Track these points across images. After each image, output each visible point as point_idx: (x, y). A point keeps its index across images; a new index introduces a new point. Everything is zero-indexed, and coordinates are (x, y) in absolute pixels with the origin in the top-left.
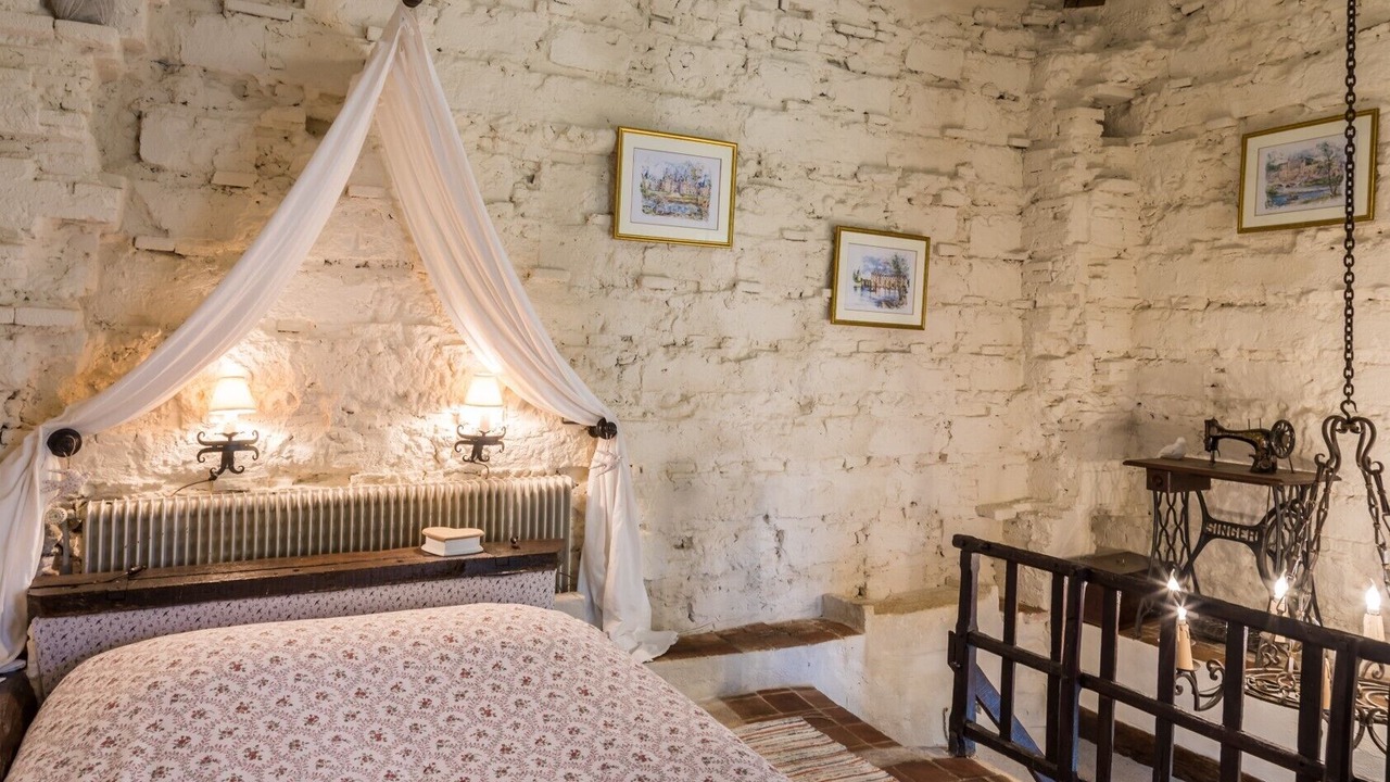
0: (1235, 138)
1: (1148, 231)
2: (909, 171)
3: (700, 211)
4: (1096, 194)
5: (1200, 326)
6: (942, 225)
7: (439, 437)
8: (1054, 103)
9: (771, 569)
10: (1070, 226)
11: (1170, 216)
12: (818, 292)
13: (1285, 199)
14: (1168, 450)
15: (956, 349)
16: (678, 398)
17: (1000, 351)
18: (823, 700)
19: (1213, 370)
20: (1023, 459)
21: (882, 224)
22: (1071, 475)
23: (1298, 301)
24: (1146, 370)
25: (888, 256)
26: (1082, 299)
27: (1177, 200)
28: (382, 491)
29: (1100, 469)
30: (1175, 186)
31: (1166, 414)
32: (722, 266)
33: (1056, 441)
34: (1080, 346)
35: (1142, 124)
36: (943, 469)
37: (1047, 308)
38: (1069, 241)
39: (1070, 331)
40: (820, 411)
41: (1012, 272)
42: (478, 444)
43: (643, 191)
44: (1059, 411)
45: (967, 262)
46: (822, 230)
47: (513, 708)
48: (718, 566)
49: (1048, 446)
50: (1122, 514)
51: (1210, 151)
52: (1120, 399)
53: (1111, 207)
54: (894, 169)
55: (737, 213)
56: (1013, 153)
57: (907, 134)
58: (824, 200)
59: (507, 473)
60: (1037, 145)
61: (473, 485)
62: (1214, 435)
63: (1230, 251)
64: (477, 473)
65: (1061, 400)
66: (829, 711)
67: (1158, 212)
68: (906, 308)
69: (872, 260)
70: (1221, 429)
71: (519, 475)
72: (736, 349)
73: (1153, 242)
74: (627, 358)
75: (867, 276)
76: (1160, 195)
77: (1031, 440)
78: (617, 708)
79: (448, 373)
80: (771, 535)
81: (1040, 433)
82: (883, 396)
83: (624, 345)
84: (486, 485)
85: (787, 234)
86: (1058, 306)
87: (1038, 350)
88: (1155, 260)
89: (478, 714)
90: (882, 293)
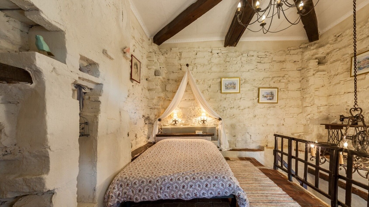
0: (350, 58)
1: (330, 81)
2: (273, 78)
3: (234, 88)
4: (316, 75)
5: (342, 97)
6: (282, 86)
7: (199, 120)
8: (306, 61)
9: (249, 140)
10: (309, 82)
11: (335, 77)
12: (256, 99)
13: (362, 68)
14: (333, 122)
15: (285, 106)
16: (232, 115)
17: (296, 106)
18: (255, 160)
19: (346, 106)
20: (302, 125)
21: (269, 87)
22: (312, 128)
23: (367, 89)
24: (330, 108)
25: (270, 92)
26: (313, 95)
27: (337, 73)
28: (193, 126)
29: (319, 127)
30: (336, 71)
31: (335, 116)
32: (239, 96)
33: (309, 122)
34: (314, 104)
35: (328, 60)
36: (283, 127)
37: (306, 98)
38: (310, 85)
39: (311, 101)
40: (257, 117)
41: (299, 92)
42: (204, 121)
43: (225, 86)
44: (309, 116)
45: (287, 91)
46: (257, 89)
48: (240, 140)
49: (307, 123)
50: (326, 135)
51: (344, 62)
52: (324, 113)
53: (320, 77)
54: (270, 77)
55: (240, 88)
56: (298, 71)
57: (273, 71)
58: (257, 84)
59: (208, 125)
60: (303, 69)
62: (342, 118)
63: (349, 81)
64: (204, 125)
65: (309, 114)
67: (332, 77)
68: (274, 100)
69: (267, 93)
70: (344, 117)
71: (209, 125)
72: (242, 108)
73: (331, 83)
74: (224, 110)
75: (266, 95)
76: (333, 73)
77: (304, 122)
79: (200, 112)
80: (249, 136)
81: (305, 120)
82: (270, 114)
83: (224, 108)
84: (206, 126)
85: (250, 90)
86: (308, 97)
87: (304, 105)
88: (332, 86)
90: (268, 98)
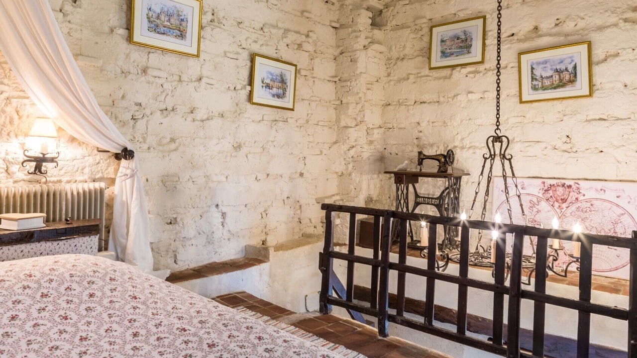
0: (427, 28)
1: (389, 70)
2: (286, 31)
3: (182, 35)
4: (369, 50)
5: (412, 112)
6: (302, 60)
7: (9, 157)
8: (350, 7)
9: (219, 233)
10: (358, 65)
11: (399, 63)
12: (244, 88)
13: (448, 54)
14: (400, 167)
15: (307, 121)
16: (168, 140)
17: (326, 124)
18: (251, 297)
19: (417, 131)
20: (335, 176)
21: (275, 56)
22: (357, 182)
23: (453, 99)
24: (388, 133)
25: (278, 72)
26: (363, 100)
27: (402, 56)
29: (369, 178)
30: (401, 49)
31: (397, 152)
32: (193, 67)
33: (350, 166)
34: (361, 122)
35: (387, 21)
36: (301, 180)
37: (347, 104)
38: (358, 72)
39: (357, 115)
40: (245, 150)
41: (331, 86)
42: (39, 162)
43: (148, 18)
44: (352, 152)
45: (312, 80)
46: (245, 55)
47: (84, 313)
48: (191, 232)
49: (347, 169)
50: (377, 199)
51: (417, 34)
52: (377, 146)
53: (375, 57)
54: (280, 28)
55: (202, 40)
56: (332, 30)
57: (286, 12)
58: (246, 40)
59: (60, 181)
60: (342, 26)
61: (37, 188)
62: (422, 158)
63: (425, 78)
64: (38, 182)
65: (353, 147)
66: (256, 302)
67: (393, 62)
68: (286, 99)
69: (272, 74)
70: (424, 155)
71: (69, 182)
72: (201, 114)
73: (392, 75)
74: (138, 115)
75: (268, 81)
76: (395, 54)
77: (340, 167)
78: (159, 304)
79: (16, 117)
80: (219, 215)
81: (343, 163)
82: (275, 143)
83: (137, 108)
84: (45, 188)
85: (228, 55)
86: (352, 103)
87: (343, 124)
88: (392, 83)
89: (58, 320)
90: (275, 91)
